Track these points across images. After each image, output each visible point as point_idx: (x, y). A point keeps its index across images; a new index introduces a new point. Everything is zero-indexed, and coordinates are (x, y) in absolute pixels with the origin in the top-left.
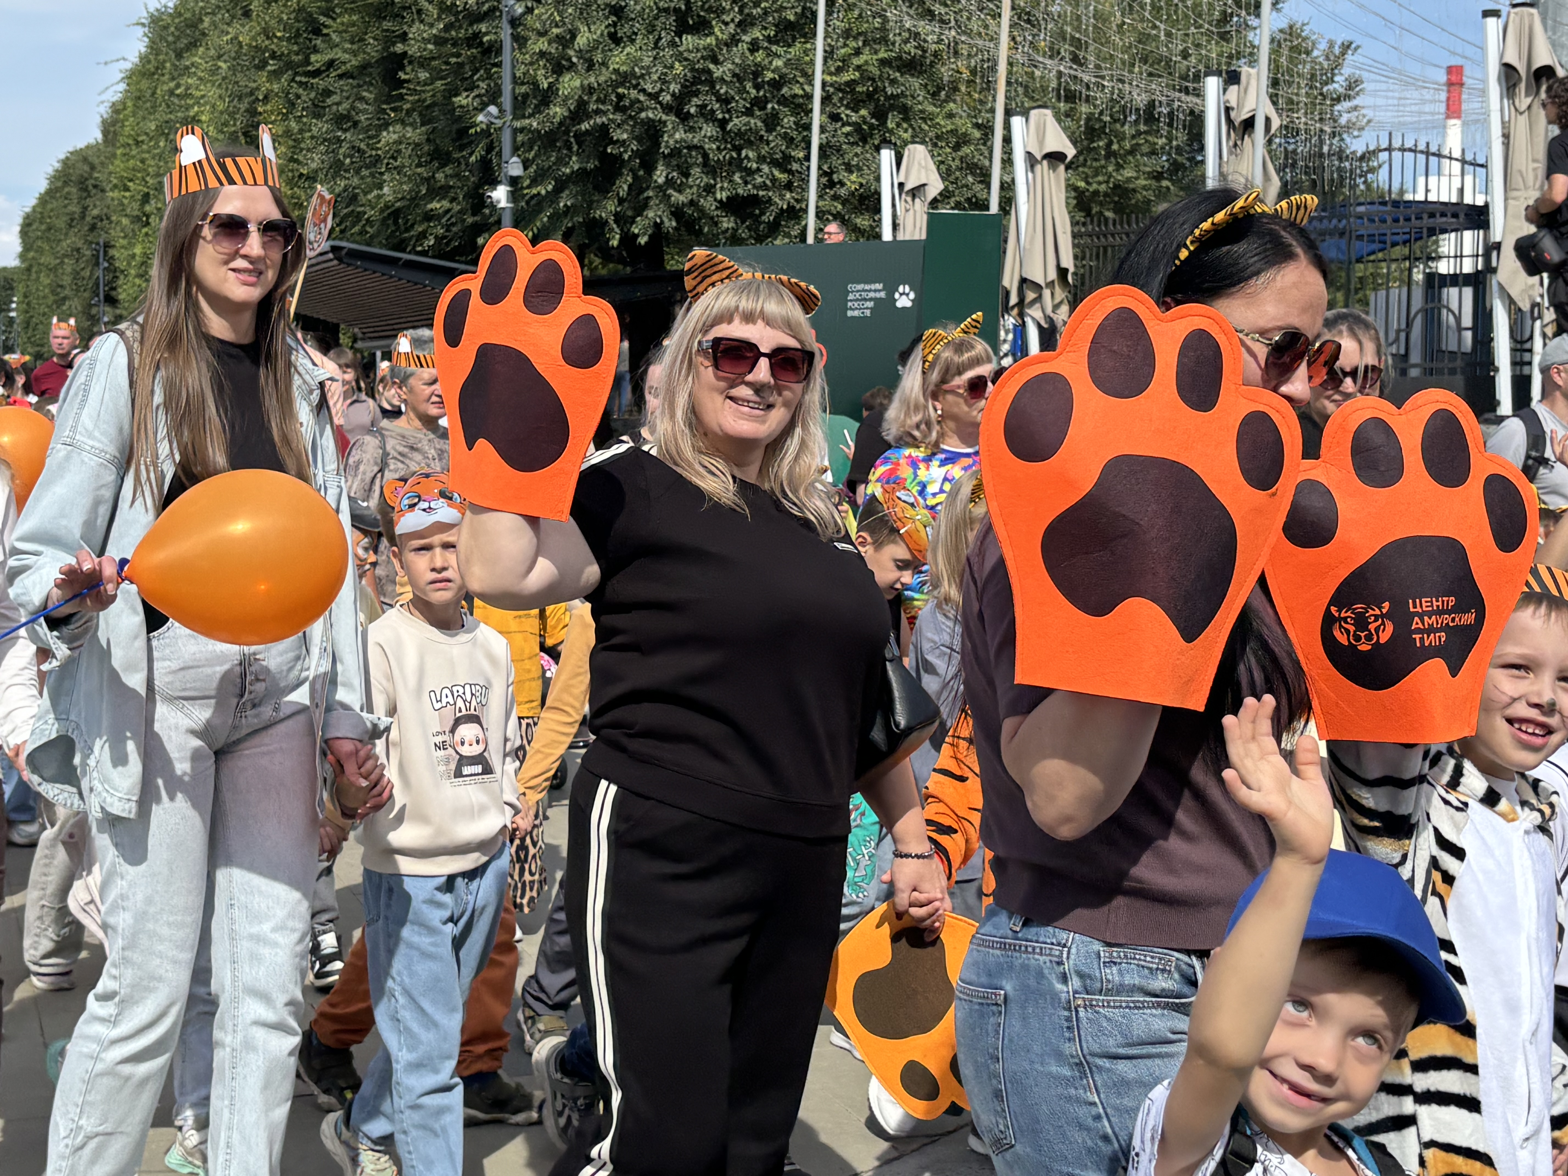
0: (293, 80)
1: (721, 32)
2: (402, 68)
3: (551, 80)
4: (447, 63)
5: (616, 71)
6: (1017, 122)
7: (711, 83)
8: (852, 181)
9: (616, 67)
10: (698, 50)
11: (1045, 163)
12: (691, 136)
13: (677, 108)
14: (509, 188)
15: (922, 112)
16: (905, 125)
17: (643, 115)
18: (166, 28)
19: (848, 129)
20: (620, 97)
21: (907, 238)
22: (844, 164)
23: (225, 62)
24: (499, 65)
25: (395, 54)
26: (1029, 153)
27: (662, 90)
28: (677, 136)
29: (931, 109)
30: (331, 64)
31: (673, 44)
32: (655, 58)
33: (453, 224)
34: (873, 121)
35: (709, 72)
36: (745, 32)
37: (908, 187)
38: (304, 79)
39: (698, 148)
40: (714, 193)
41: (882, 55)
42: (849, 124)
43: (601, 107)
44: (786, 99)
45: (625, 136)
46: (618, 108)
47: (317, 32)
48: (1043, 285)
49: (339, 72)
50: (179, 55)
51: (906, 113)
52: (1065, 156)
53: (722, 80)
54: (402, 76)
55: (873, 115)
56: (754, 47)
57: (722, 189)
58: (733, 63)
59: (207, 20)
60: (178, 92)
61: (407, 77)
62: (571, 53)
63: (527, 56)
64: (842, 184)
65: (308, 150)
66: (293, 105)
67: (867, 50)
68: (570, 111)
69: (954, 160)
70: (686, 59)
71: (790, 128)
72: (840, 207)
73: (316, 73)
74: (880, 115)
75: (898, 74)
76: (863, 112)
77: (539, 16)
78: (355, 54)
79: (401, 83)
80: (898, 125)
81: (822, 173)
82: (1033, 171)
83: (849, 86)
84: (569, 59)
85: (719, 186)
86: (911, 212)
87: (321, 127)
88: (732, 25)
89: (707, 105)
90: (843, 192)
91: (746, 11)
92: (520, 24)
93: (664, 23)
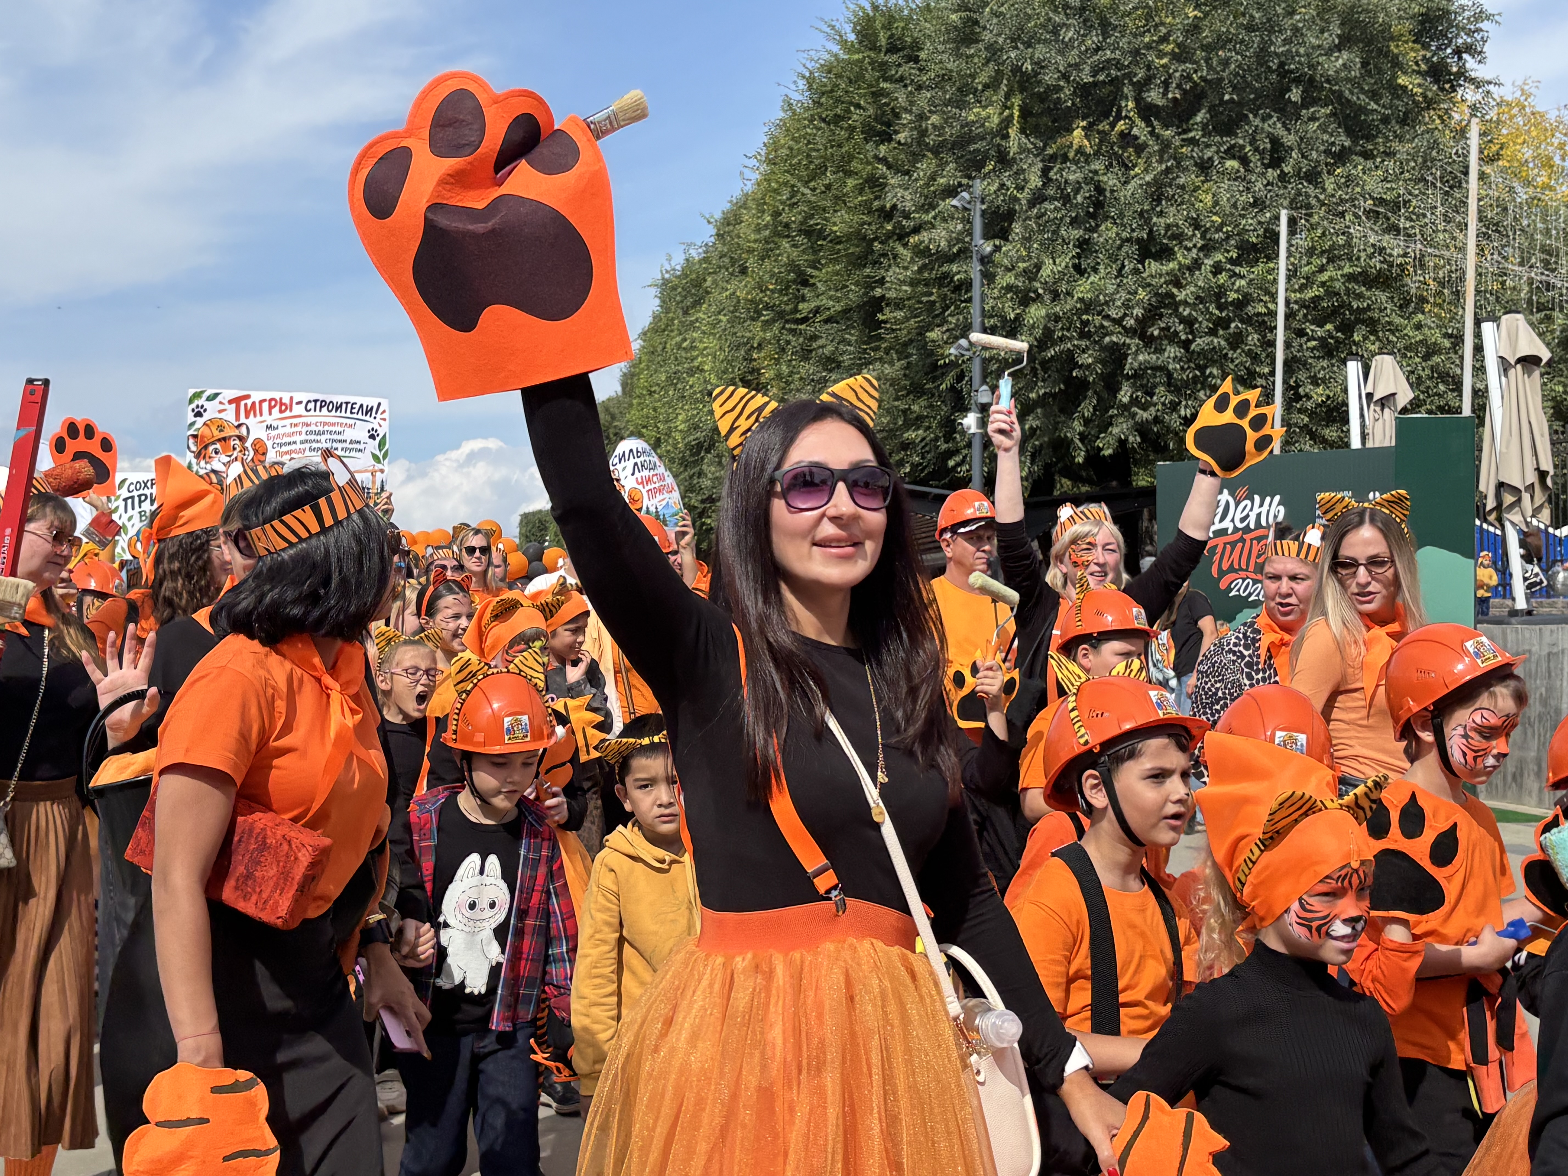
0: (783, 328)
1: (1182, 257)
2: (881, 310)
3: (1018, 311)
4: (920, 302)
5: (1081, 300)
6: (1488, 328)
7: (1175, 305)
8: (1319, 394)
9: (1080, 295)
11: (1519, 366)
12: (1154, 357)
13: (1140, 331)
14: (979, 415)
15: (1389, 323)
16: (1372, 338)
17: (1107, 339)
18: (674, 288)
19: (1314, 343)
20: (1086, 323)
21: (1377, 445)
22: (1310, 377)
23: (725, 315)
24: (969, 300)
25: (874, 296)
26: (1501, 357)
27: (1125, 315)
28: (1141, 358)
29: (1398, 320)
30: (817, 311)
31: (1136, 271)
32: (1119, 285)
33: (928, 452)
34: (1339, 334)
35: (1172, 296)
36: (1207, 256)
37: (1375, 398)
38: (793, 327)
39: (1162, 369)
40: (1178, 412)
41: (1347, 270)
42: (1315, 339)
43: (1066, 334)
44: (1250, 318)
45: (1090, 360)
46: (1083, 335)
47: (804, 281)
48: (1523, 489)
49: (824, 317)
50: (686, 313)
51: (1373, 326)
52: (1540, 360)
53: (1185, 303)
54: (880, 317)
55: (1337, 329)
56: (1217, 269)
57: (1186, 407)
58: (1196, 286)
59: (709, 279)
60: (685, 345)
61: (884, 317)
62: (1037, 285)
63: (995, 291)
64: (1308, 397)
65: (798, 390)
66: (783, 350)
67: (1331, 267)
68: (1036, 339)
69: (1424, 370)
70: (1149, 285)
71: (1255, 345)
72: (1306, 419)
73: (804, 320)
74: (1347, 328)
75: (1363, 289)
76: (1329, 327)
77: (1006, 254)
78: (838, 299)
79: (879, 324)
80: (1365, 338)
81: (1287, 387)
82: (1506, 376)
83: (1314, 302)
84: (1036, 291)
85: (1184, 403)
86: (1381, 421)
87: (807, 369)
88: (1195, 251)
89: (1169, 328)
90: (1309, 405)
91: (1208, 236)
92: (988, 262)
93: (1127, 253)
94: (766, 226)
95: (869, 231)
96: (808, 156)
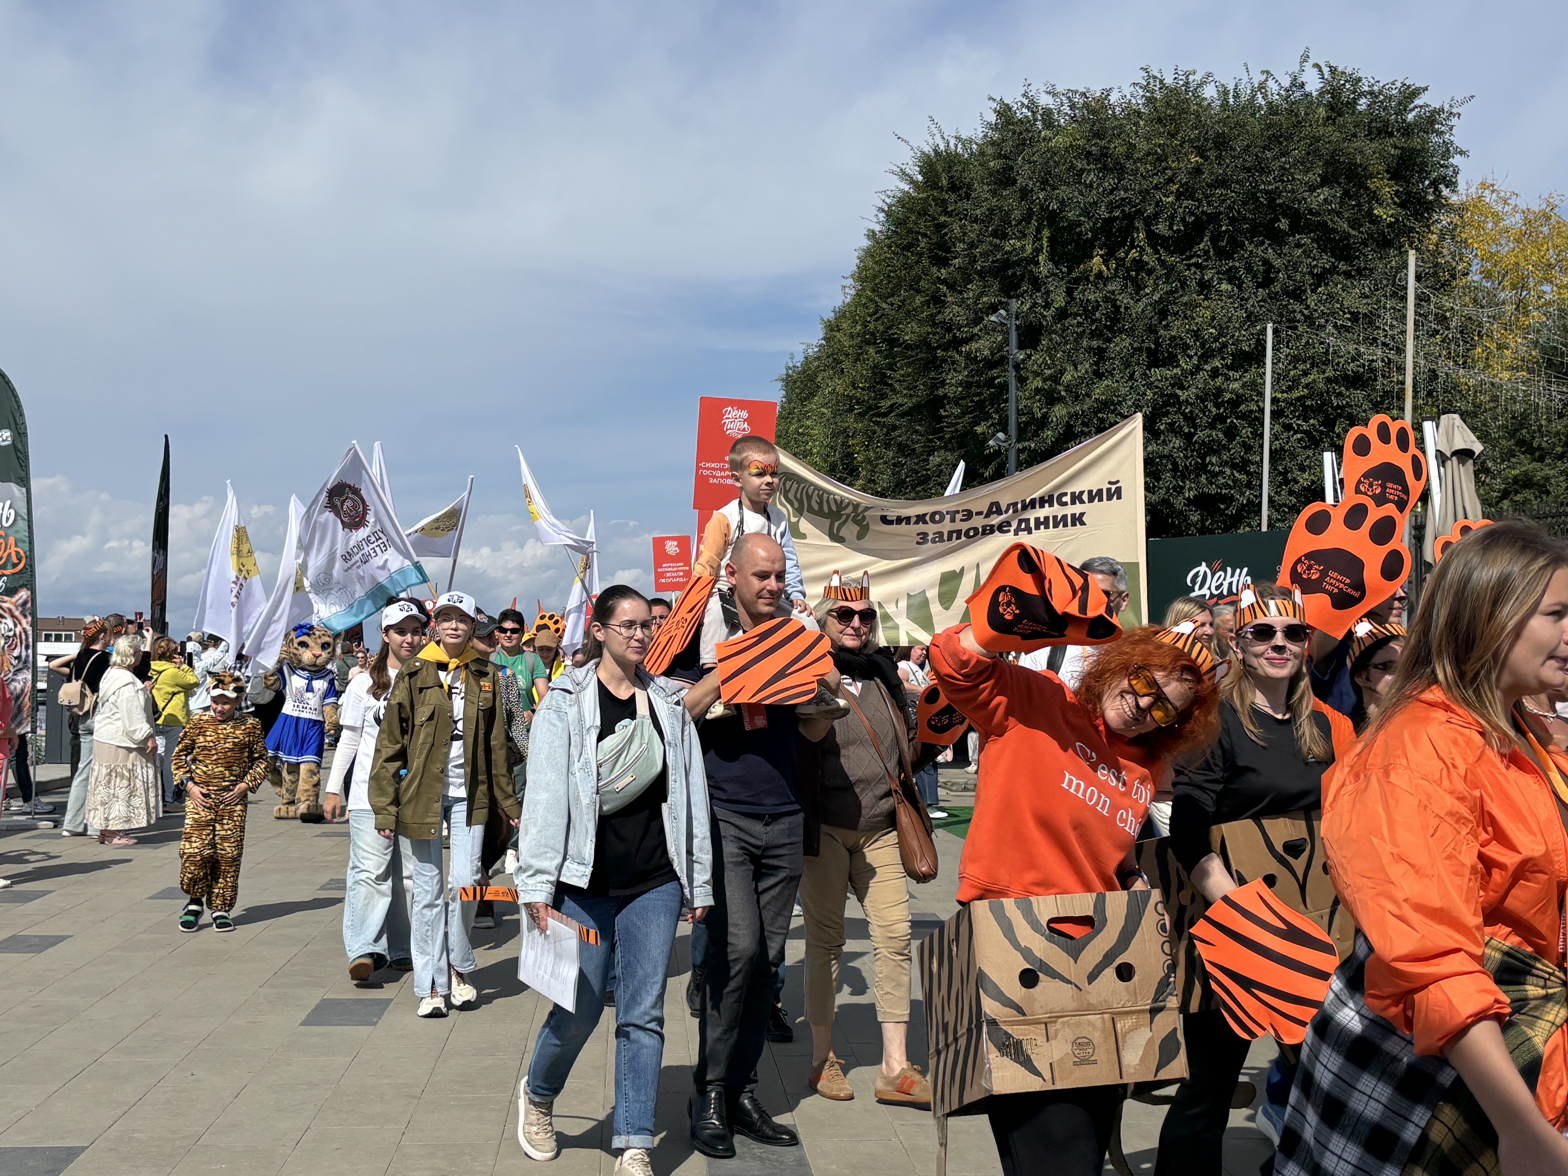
1: (1186, 364)
3: (1045, 410)
4: (972, 401)
5: (1097, 400)
6: (1429, 426)
7: (1179, 405)
8: (1305, 479)
9: (1097, 397)
10: (1167, 379)
11: (1454, 459)
18: (795, 382)
19: (1299, 436)
20: (1102, 420)
22: (1297, 464)
24: (1006, 401)
25: (938, 396)
26: (1440, 451)
30: (894, 406)
32: (1130, 388)
34: (1322, 428)
35: (1177, 396)
36: (1206, 363)
38: (878, 419)
39: (1169, 457)
40: (1183, 493)
41: (1328, 374)
42: (1301, 432)
44: (1244, 414)
47: (886, 382)
49: (900, 412)
50: (803, 403)
51: (1352, 420)
52: (1474, 453)
53: (1188, 402)
54: (942, 412)
55: (1322, 424)
56: (1215, 373)
58: (1197, 388)
59: (820, 375)
61: (946, 413)
64: (1297, 482)
66: (871, 439)
67: (1314, 371)
68: (1061, 434)
70: (1157, 387)
71: (1247, 437)
72: (1294, 500)
73: (886, 414)
74: (1329, 424)
75: (1343, 389)
76: (1313, 421)
77: (1035, 361)
81: (1274, 474)
82: (1444, 467)
83: (1300, 401)
85: (1187, 486)
88: (1195, 358)
89: (1175, 423)
90: (1296, 488)
91: (1207, 346)
93: (1138, 360)
95: (934, 340)
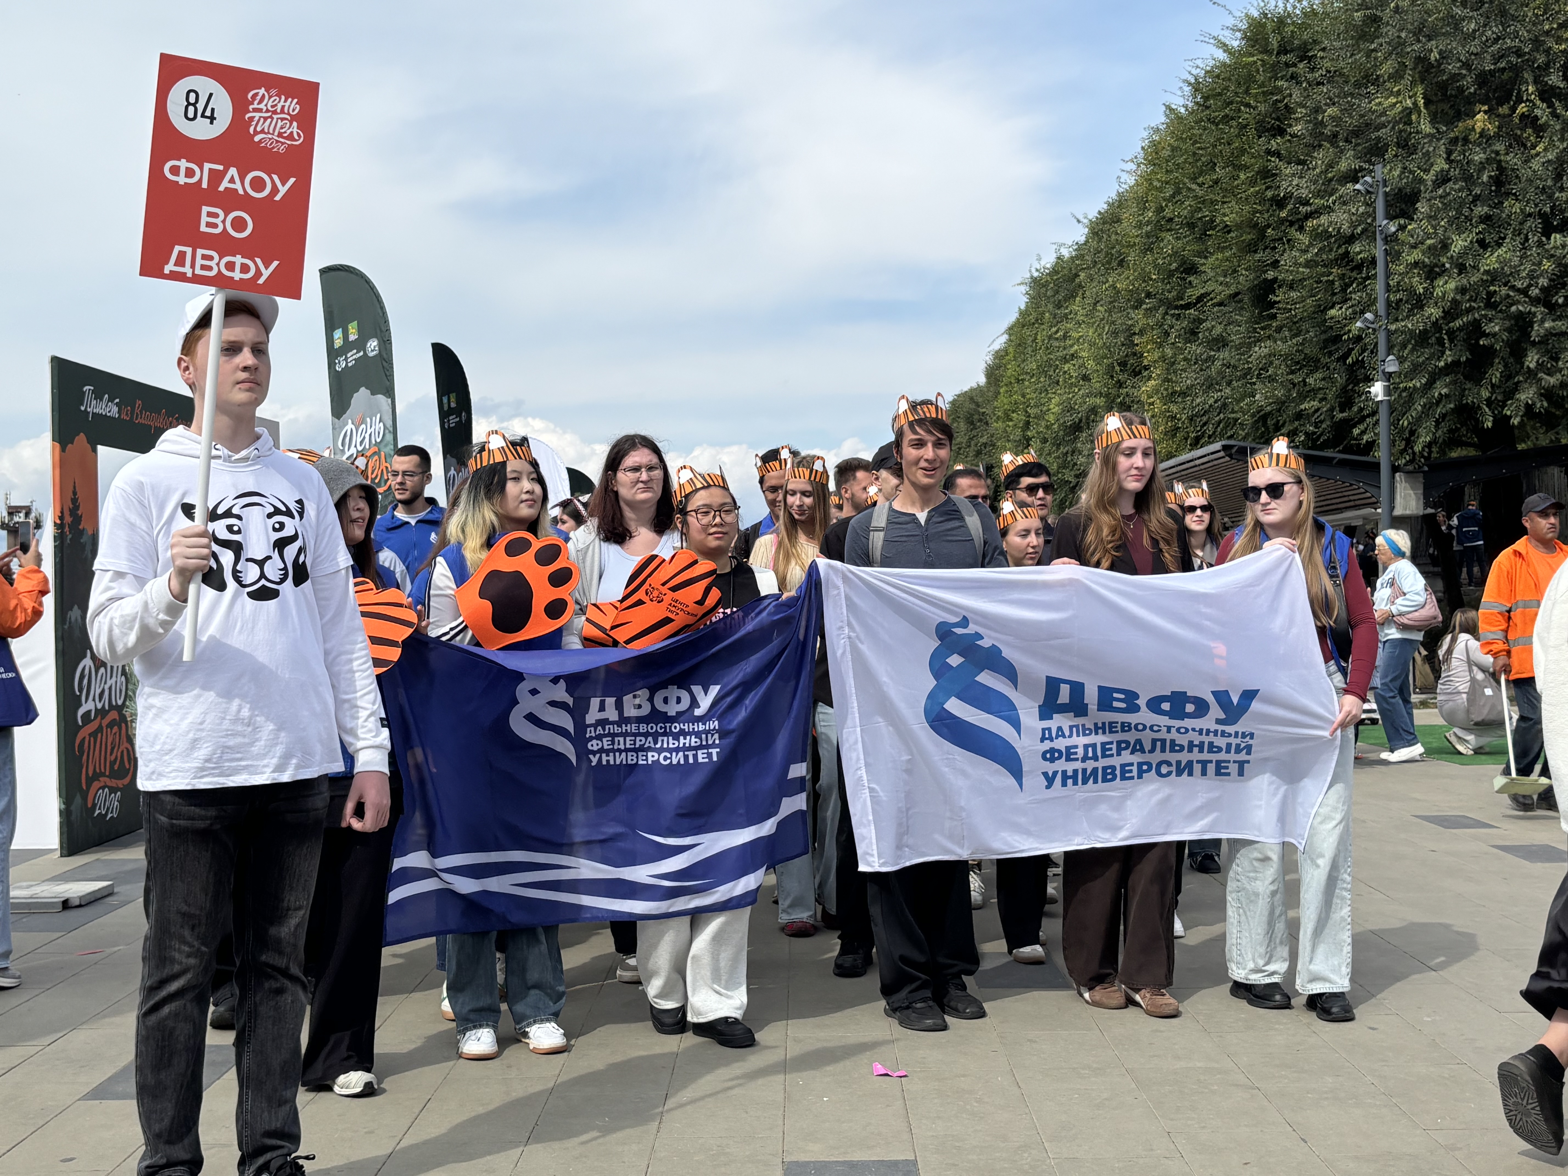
0: (1166, 313)
2: (1273, 292)
4: (1321, 281)
9: (1487, 268)
12: (1560, 323)
13: (1546, 300)
14: (1385, 383)
17: (1514, 308)
20: (1490, 295)
23: (1102, 306)
25: (1266, 280)
27: (1530, 285)
28: (1547, 325)
30: (1205, 296)
31: (1540, 244)
33: (1321, 422)
38: (1177, 312)
43: (1473, 304)
45: (1497, 328)
46: (1489, 305)
47: (1190, 269)
49: (1215, 301)
61: (1278, 299)
62: (1444, 260)
63: (1401, 267)
65: (1184, 370)
66: (1167, 334)
68: (1444, 311)
70: (1552, 256)
73: (1188, 306)
77: (1412, 232)
78: (1227, 285)
79: (1272, 304)
87: (1195, 349)
92: (1393, 240)
93: (1530, 227)
94: (1148, 223)
95: (1261, 219)
96: (1194, 154)
